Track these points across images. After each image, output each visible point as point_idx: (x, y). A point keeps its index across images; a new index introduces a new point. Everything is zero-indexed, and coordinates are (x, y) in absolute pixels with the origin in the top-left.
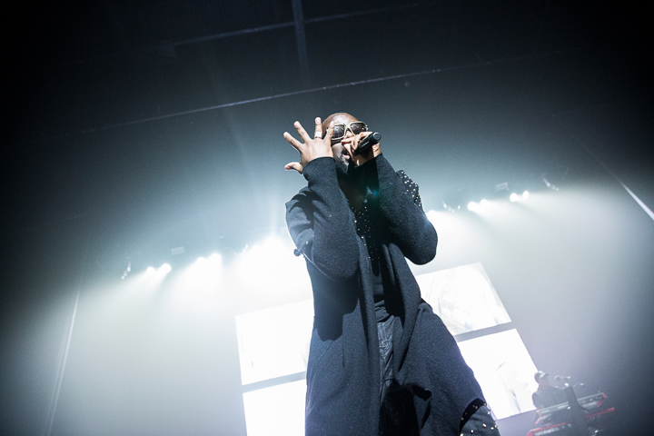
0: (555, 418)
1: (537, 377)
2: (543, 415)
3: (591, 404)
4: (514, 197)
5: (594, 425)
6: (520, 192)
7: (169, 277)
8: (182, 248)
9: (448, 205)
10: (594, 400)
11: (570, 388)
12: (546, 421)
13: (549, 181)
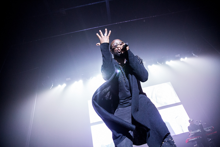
0: (196, 135)
1: (190, 121)
2: (192, 134)
3: (208, 130)
4: (182, 59)
5: (210, 137)
6: (184, 58)
7: (66, 88)
8: (70, 78)
9: (159, 62)
10: (210, 129)
11: (201, 125)
12: (192, 136)
13: (194, 54)
